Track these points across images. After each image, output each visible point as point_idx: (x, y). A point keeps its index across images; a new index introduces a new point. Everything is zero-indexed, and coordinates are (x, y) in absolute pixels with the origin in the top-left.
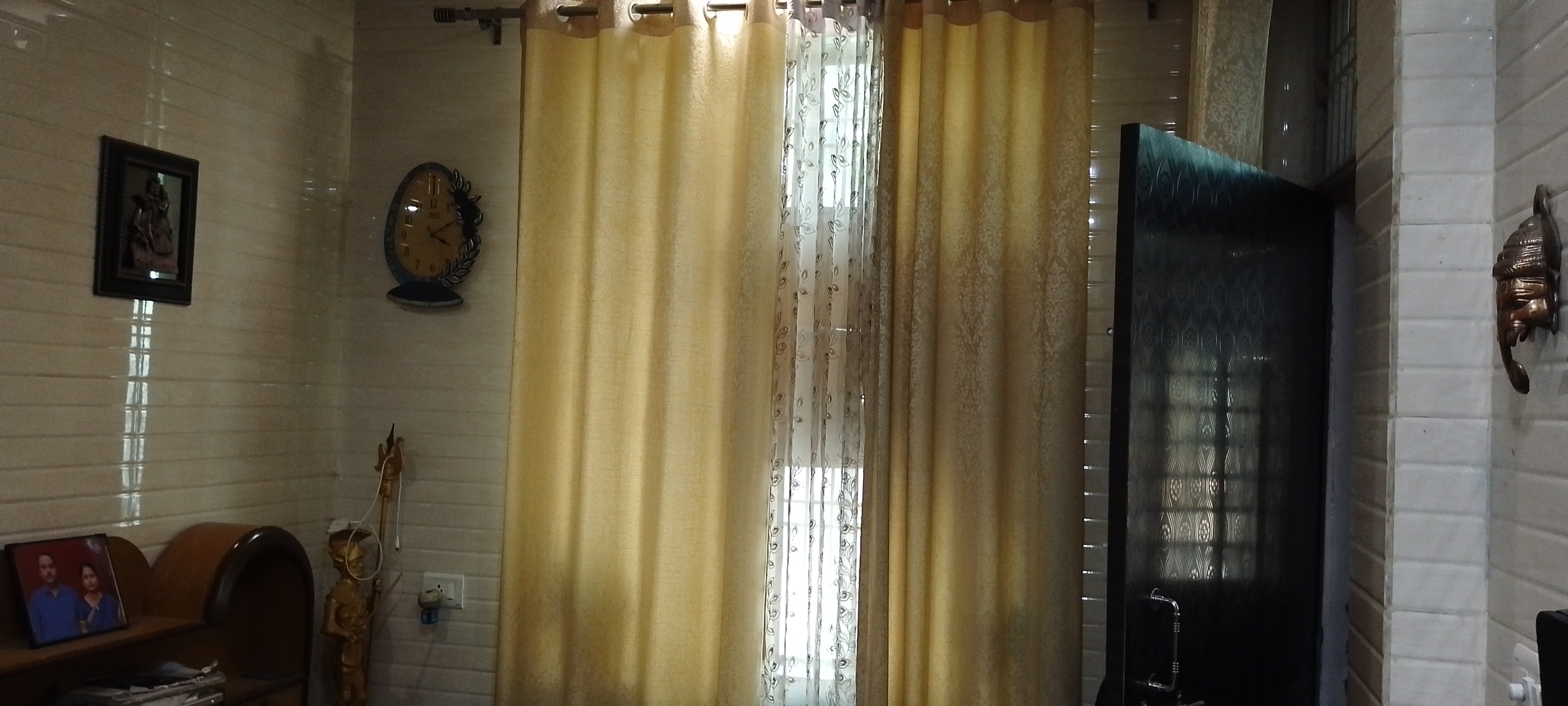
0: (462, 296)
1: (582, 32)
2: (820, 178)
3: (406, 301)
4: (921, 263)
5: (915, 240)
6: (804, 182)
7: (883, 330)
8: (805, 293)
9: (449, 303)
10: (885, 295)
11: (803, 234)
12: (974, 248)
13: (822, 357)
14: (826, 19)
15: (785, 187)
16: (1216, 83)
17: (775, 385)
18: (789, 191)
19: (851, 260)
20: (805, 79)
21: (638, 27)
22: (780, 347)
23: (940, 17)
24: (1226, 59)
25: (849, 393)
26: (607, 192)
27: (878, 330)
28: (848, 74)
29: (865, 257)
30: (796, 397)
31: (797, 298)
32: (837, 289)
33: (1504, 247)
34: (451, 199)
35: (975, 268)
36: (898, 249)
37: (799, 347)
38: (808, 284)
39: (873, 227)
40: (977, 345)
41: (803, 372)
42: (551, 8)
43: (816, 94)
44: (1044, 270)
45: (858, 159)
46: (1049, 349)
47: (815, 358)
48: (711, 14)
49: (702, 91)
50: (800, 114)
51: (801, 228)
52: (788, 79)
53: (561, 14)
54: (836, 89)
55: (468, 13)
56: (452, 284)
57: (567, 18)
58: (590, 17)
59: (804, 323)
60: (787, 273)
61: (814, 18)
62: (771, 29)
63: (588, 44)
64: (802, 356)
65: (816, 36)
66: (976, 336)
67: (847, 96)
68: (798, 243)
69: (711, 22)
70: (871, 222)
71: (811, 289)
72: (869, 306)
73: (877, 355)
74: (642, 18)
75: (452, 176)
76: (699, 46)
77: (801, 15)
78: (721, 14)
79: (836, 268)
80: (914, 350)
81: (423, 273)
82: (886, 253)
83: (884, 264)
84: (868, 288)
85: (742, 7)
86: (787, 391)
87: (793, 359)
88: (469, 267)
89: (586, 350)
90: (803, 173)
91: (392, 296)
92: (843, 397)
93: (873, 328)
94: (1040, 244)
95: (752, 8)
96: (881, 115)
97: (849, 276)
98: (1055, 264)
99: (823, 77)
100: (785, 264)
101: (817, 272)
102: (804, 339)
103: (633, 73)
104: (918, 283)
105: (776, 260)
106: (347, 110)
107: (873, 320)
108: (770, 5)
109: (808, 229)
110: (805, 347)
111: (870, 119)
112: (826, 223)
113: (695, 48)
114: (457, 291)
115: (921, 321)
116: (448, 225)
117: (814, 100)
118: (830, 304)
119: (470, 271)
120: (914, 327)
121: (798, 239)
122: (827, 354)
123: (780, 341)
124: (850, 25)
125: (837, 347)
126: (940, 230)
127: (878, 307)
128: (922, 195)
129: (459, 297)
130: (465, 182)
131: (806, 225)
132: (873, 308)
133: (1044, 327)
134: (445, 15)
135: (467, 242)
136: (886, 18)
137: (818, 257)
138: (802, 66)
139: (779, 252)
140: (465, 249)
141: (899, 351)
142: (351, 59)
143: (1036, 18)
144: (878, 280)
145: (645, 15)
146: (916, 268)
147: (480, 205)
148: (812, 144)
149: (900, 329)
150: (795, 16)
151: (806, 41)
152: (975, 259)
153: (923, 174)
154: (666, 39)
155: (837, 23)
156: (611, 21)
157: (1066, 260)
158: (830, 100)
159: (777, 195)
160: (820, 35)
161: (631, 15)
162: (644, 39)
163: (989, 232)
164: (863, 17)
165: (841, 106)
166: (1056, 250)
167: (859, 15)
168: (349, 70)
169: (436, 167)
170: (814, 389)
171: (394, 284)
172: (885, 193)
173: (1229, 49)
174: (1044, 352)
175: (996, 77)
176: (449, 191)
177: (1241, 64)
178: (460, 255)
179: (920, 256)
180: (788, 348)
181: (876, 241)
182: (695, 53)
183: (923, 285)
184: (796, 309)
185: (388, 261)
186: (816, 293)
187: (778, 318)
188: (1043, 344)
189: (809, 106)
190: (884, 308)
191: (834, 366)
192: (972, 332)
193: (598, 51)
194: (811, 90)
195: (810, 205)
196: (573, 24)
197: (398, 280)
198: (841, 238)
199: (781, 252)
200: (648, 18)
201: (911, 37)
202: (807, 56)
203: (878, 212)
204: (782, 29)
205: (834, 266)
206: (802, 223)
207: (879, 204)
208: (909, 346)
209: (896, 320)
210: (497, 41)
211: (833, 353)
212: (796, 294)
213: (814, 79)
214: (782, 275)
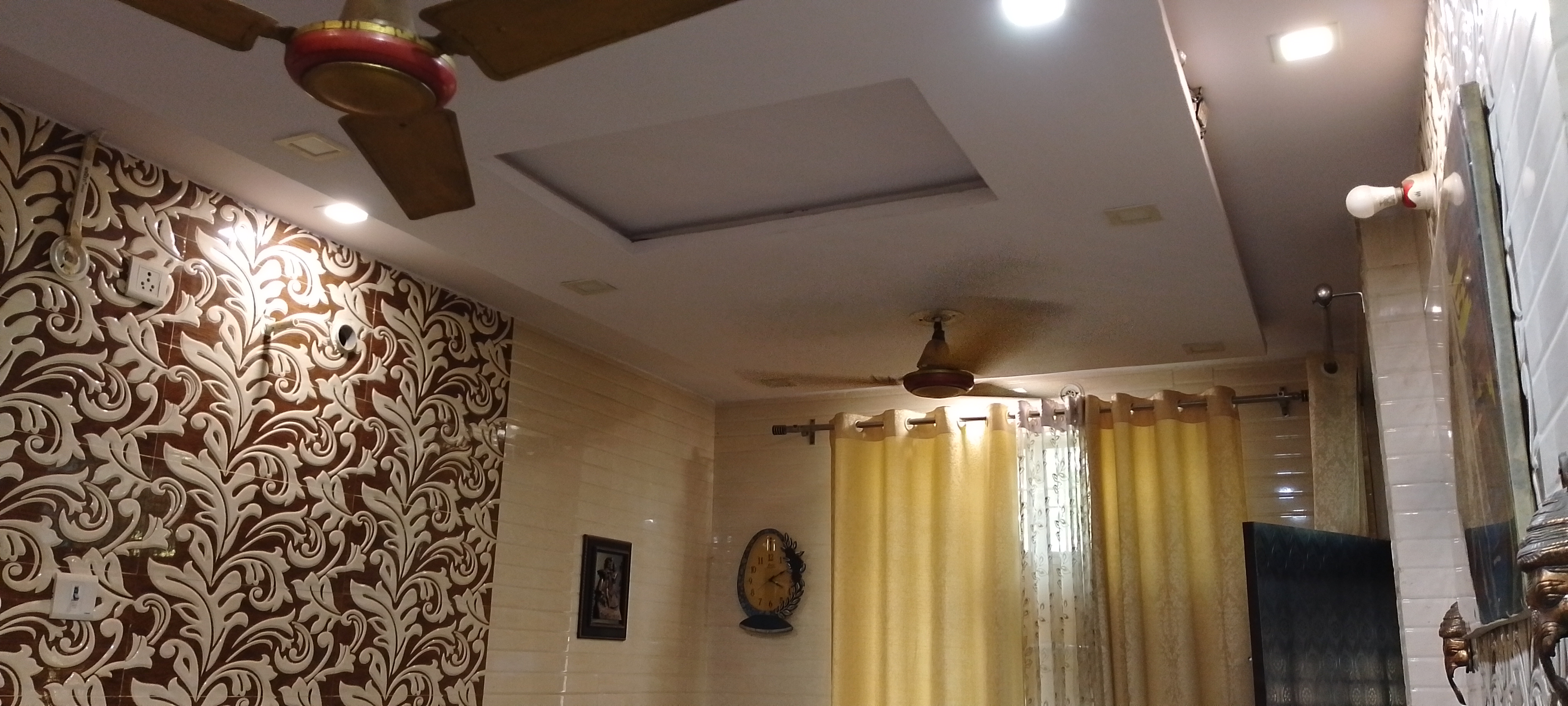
0: (792, 624)
1: (872, 438)
2: (1048, 536)
3: (753, 629)
4: (1127, 600)
5: (1122, 583)
6: (1036, 539)
7: (1104, 649)
8: (1044, 620)
9: (783, 630)
10: (1103, 623)
11: (1039, 577)
12: (1167, 587)
13: (1059, 669)
14: (1044, 427)
15: (1023, 544)
16: (1321, 479)
17: (1027, 692)
18: (1026, 548)
19: (1075, 597)
20: (1033, 466)
21: (911, 434)
22: (1028, 662)
23: (1125, 424)
24: (1326, 462)
25: (1083, 698)
26: (896, 549)
27: (1100, 650)
28: (1063, 462)
29: (1086, 595)
30: (1043, 701)
31: (1037, 626)
32: (1067, 618)
33: (1444, 619)
34: (784, 555)
35: (1169, 602)
36: (1110, 587)
37: (1042, 662)
38: (1045, 613)
39: (1091, 572)
40: (1176, 661)
41: (1047, 681)
42: (852, 423)
43: (1041, 475)
44: (1221, 603)
45: (1075, 527)
46: (1230, 664)
47: (1055, 671)
48: (962, 424)
49: (959, 477)
50: (1030, 493)
51: (1036, 573)
52: (1020, 469)
53: (858, 427)
54: (1055, 475)
55: (795, 428)
56: (785, 616)
57: (862, 429)
58: (879, 428)
59: (1044, 643)
60: (1029, 607)
61: (1036, 424)
62: (1005, 434)
63: (877, 446)
64: (1045, 669)
65: (1037, 435)
66: (1174, 654)
67: (1064, 477)
68: (1036, 585)
69: (962, 429)
70: (1089, 568)
71: (1048, 618)
72: (1092, 631)
73: (1101, 667)
74: (914, 427)
75: (783, 538)
76: (955, 446)
77: (1026, 425)
78: (968, 423)
79: (1066, 601)
80: (1128, 664)
81: (763, 608)
82: (1101, 593)
83: (1101, 600)
84: (1090, 617)
85: (984, 419)
86: (1035, 696)
87: (1038, 672)
88: (797, 603)
89: (885, 665)
90: (1036, 532)
91: (743, 626)
92: (1078, 700)
93: (1096, 648)
94: (1217, 583)
95: (991, 421)
96: (1089, 490)
97: (1075, 609)
98: (1229, 600)
99: (1045, 466)
100: (1027, 600)
101: (1051, 606)
102: (1046, 656)
103: (910, 467)
104: (1127, 614)
105: (1020, 596)
106: (710, 493)
107: (1096, 641)
108: (1004, 418)
109: (1042, 573)
110: (1046, 661)
111: (1082, 495)
112: (1055, 570)
113: (952, 449)
114: (788, 621)
115: (1132, 643)
116: (782, 573)
117: (1039, 480)
118: (1063, 630)
119: (797, 607)
120: (1128, 647)
121: (1035, 582)
122: (1063, 668)
123: (1027, 658)
124: (1061, 427)
125: (1071, 661)
126: (1140, 574)
127: (1098, 631)
128: (1124, 549)
129: (790, 626)
130: (793, 542)
131: (1041, 570)
132: (1095, 632)
133: (1225, 647)
134: (779, 430)
135: (795, 585)
136: (1087, 425)
137: (1051, 595)
138: (1029, 458)
139: (1022, 591)
140: (793, 590)
141: (1118, 665)
142: (712, 457)
143: (1197, 420)
144: (1097, 612)
145: (916, 426)
146: (1125, 603)
147: (803, 558)
148: (1040, 511)
149: (1117, 648)
150: (1022, 426)
151: (1031, 440)
152: (1168, 596)
153: (1124, 535)
154: (932, 440)
155: (1052, 429)
156: (893, 432)
157: (1235, 597)
158: (1051, 483)
159: (1017, 549)
160: (1040, 434)
161: (907, 426)
162: (916, 441)
163: (1176, 576)
164: (1071, 426)
165: (1059, 484)
166: (1228, 590)
167: (1068, 424)
168: (711, 466)
169: (772, 532)
170: (1056, 694)
171: (745, 617)
172: (1097, 549)
173: (1327, 455)
174: (1227, 666)
175: (1171, 464)
176: (782, 548)
177: (1337, 464)
178: (790, 594)
179: (1127, 594)
180: (1034, 664)
181: (1093, 582)
182: (953, 452)
183: (1131, 617)
184: (1037, 633)
185: (740, 600)
186: (1052, 621)
187: (1025, 640)
188: (1226, 659)
189: (1037, 484)
190: (1104, 634)
191: (1070, 677)
192: (1172, 650)
193: (884, 449)
194: (1037, 473)
195: (1042, 555)
196: (866, 432)
197: (747, 615)
198: (1067, 579)
199: (1024, 591)
200: (917, 427)
201: (1107, 435)
202: (1032, 451)
203: (1093, 560)
204: (1013, 432)
205: (1063, 601)
206: (1037, 569)
207: (1093, 555)
208: (1124, 660)
209: (1114, 641)
210: (812, 442)
211: (1068, 667)
212: (1037, 622)
213: (1039, 465)
214: (1026, 609)
